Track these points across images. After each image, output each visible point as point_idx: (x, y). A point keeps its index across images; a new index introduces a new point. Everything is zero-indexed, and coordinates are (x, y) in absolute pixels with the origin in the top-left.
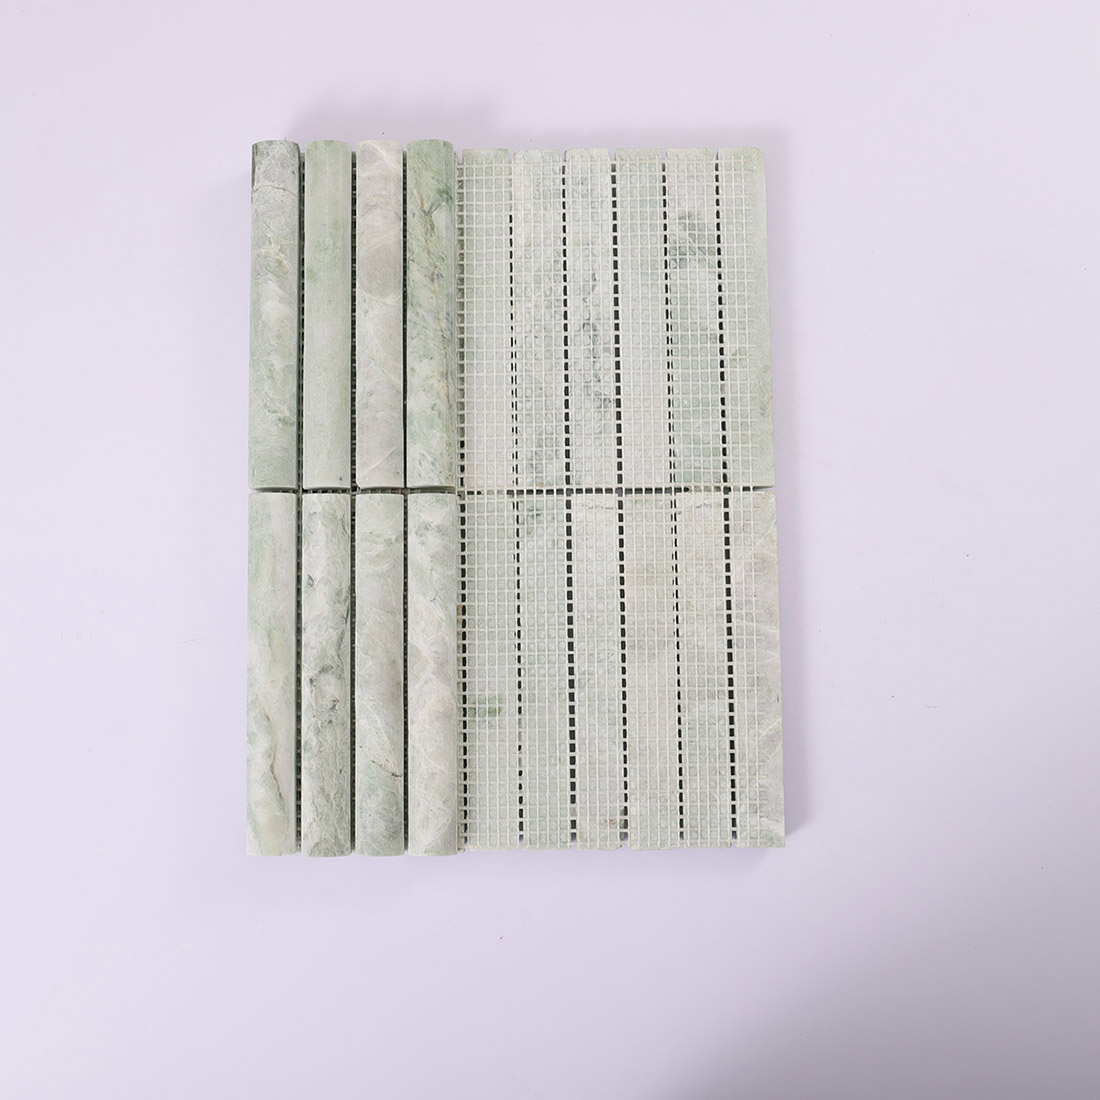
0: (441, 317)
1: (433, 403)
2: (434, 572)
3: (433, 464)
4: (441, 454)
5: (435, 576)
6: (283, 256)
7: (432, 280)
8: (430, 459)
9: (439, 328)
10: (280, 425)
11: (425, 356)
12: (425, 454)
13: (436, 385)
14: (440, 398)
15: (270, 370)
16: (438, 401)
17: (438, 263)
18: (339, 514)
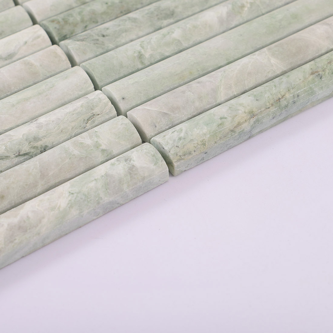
0: (292, 91)
1: (226, 116)
2: (94, 182)
3: (180, 139)
4: (192, 140)
5: (92, 185)
6: (249, 5)
7: (312, 73)
8: (182, 135)
9: (283, 93)
10: (136, 55)
11: (255, 96)
12: (184, 131)
13: (240, 112)
14: (233, 119)
15: (169, 33)
16: (229, 119)
17: (327, 71)
18: (96, 110)
